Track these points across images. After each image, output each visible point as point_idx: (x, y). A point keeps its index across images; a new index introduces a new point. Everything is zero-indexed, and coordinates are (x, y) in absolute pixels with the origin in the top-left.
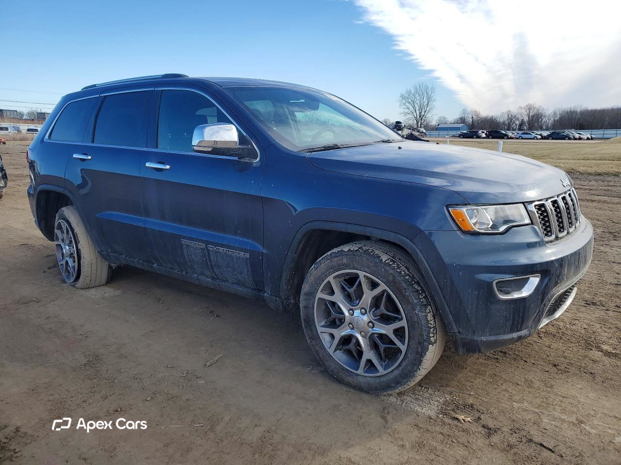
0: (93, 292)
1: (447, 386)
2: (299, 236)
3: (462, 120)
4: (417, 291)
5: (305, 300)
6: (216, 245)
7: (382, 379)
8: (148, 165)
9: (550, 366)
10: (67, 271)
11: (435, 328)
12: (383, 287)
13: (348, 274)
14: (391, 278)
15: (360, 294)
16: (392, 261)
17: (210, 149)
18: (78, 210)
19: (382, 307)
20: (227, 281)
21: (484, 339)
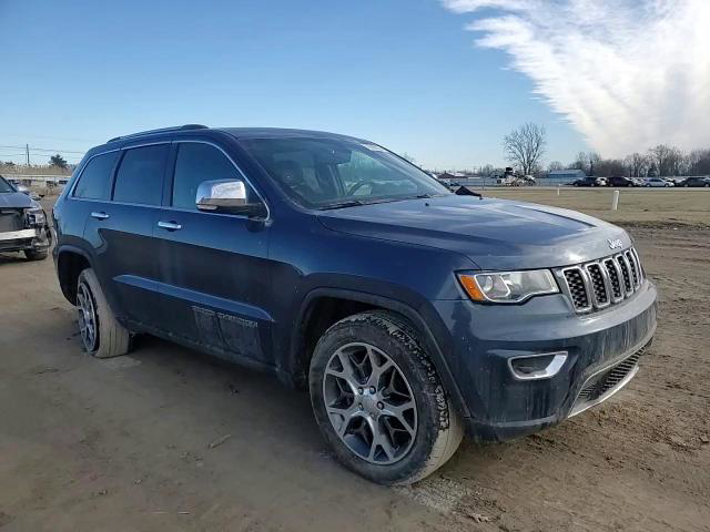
0: (112, 361)
1: (473, 478)
2: (304, 305)
3: (579, 165)
4: (426, 368)
5: (315, 376)
6: (226, 312)
7: (393, 468)
8: (160, 224)
9: (602, 459)
10: (88, 338)
11: (447, 410)
12: (391, 362)
13: (356, 347)
14: (398, 353)
15: (369, 370)
16: (400, 333)
17: (214, 208)
18: (96, 272)
19: (391, 385)
20: (239, 353)
21: (500, 425)
